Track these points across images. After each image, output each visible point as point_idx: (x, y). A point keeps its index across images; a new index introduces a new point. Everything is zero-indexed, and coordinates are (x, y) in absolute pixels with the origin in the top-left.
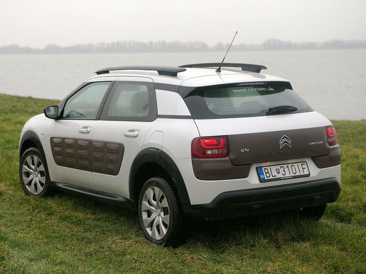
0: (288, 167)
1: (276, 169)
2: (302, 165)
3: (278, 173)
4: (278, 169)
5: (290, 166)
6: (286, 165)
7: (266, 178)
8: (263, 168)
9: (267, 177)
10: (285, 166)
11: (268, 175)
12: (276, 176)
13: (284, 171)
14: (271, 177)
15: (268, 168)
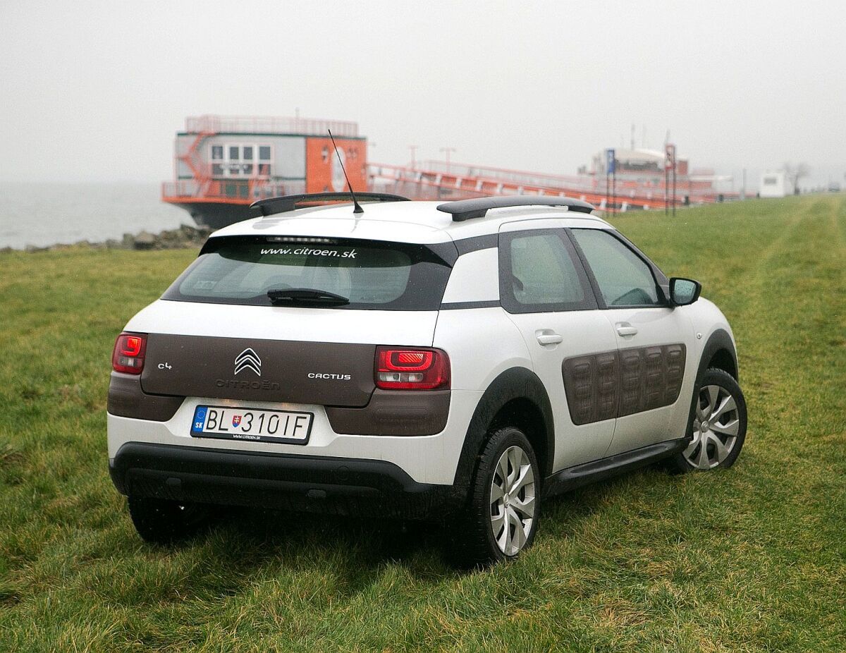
0: (263, 416)
1: (235, 417)
2: (298, 418)
3: (235, 425)
4: (240, 417)
5: (268, 415)
6: (261, 413)
7: (205, 430)
8: (209, 409)
9: (208, 428)
10: (257, 414)
11: (212, 424)
12: (227, 430)
13: (249, 423)
14: (216, 430)
15: (219, 411)
